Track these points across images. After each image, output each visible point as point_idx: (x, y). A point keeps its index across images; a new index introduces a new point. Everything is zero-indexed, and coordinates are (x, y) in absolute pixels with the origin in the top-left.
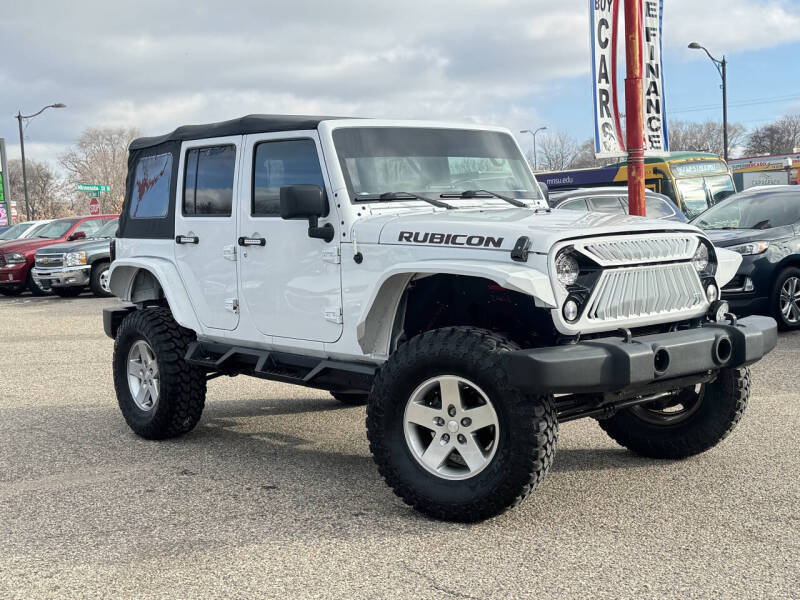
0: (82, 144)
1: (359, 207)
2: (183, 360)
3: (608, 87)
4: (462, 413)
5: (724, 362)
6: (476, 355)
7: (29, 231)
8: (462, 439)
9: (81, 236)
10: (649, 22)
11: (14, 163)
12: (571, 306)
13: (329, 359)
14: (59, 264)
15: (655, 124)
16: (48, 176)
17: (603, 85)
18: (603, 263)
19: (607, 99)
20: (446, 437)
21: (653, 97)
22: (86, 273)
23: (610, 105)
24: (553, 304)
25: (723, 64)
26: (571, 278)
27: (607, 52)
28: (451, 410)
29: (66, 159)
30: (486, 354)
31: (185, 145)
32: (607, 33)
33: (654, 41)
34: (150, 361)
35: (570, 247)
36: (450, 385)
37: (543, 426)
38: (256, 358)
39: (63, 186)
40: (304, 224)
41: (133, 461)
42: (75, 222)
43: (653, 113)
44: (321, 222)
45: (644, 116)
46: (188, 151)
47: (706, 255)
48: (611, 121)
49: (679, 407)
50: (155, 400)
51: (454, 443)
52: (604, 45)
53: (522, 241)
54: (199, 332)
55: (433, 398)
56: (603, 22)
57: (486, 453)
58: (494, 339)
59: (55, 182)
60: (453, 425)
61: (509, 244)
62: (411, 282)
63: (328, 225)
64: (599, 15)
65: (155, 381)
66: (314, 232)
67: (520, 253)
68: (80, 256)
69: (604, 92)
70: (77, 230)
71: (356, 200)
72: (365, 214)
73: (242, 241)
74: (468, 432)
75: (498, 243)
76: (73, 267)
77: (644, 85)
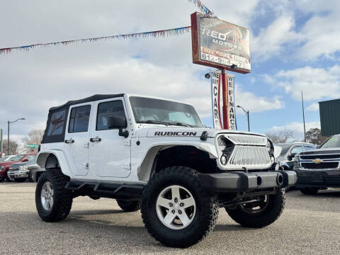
0: (30, 135)
1: (139, 124)
2: (64, 189)
3: (217, 109)
4: (180, 201)
5: (281, 184)
6: (187, 177)
7: (8, 159)
8: (180, 212)
9: (27, 160)
10: (230, 89)
11: (5, 141)
12: (224, 158)
13: (124, 184)
14: (18, 170)
15: (233, 122)
16: (17, 145)
17: (215, 108)
18: (235, 143)
19: (217, 113)
20: (173, 212)
21: (232, 113)
22: (27, 173)
23: (218, 115)
24: (217, 156)
25: (248, 113)
26: (223, 148)
27: (217, 97)
28: (176, 200)
29: (24, 140)
30: (191, 176)
31: (71, 107)
32: (216, 91)
33: (232, 95)
34: (50, 190)
35: (223, 136)
36: (175, 189)
37: (214, 205)
38: (95, 186)
39: (22, 149)
40: (117, 131)
41: (41, 228)
42: (25, 156)
43: (232, 119)
44: (124, 130)
45: (229, 119)
46: (72, 109)
47: (270, 146)
48: (218, 120)
49: (258, 208)
50: (51, 206)
51: (177, 214)
52: (216, 95)
53: (204, 133)
54: (71, 177)
55: (168, 195)
56: (215, 87)
57: (190, 218)
58: (194, 171)
59: (19, 147)
60: (176, 206)
61: (199, 134)
62: (159, 152)
63: (127, 131)
64: (214, 85)
65: (52, 198)
66: (121, 134)
67: (204, 137)
68: (25, 167)
69: (215, 110)
70: (26, 158)
71: (138, 122)
72: (141, 127)
73: (91, 140)
74: (182, 209)
75: (195, 134)
76: (23, 170)
77: (229, 109)
